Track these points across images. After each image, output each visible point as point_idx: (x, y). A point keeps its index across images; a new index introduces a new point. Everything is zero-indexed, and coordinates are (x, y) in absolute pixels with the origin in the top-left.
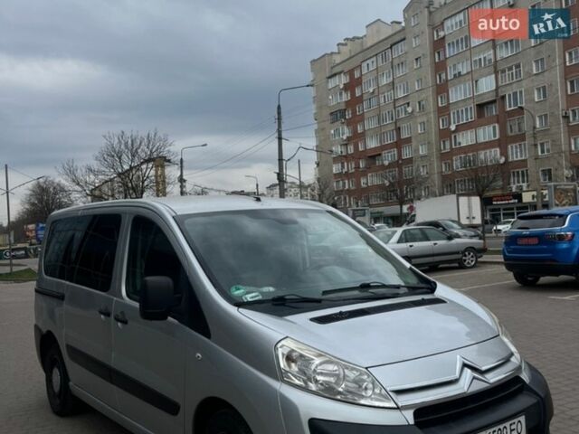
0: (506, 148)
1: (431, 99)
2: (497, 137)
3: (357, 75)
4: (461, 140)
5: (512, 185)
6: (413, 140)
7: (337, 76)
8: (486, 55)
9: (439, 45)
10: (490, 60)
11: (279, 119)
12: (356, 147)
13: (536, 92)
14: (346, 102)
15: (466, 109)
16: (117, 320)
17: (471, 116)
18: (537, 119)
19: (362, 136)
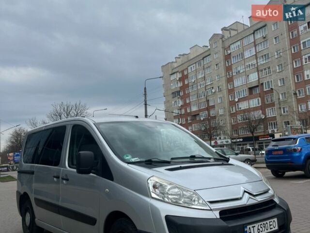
0: (265, 110)
1: (224, 85)
2: (260, 105)
3: (185, 73)
4: (241, 107)
5: (269, 130)
6: (216, 106)
7: (175, 74)
8: (252, 62)
9: (228, 57)
10: (254, 65)
11: (145, 95)
12: (186, 110)
13: (279, 81)
14: (180, 87)
15: (243, 90)
16: (63, 179)
17: (246, 94)
18: (281, 95)
19: (189, 105)
